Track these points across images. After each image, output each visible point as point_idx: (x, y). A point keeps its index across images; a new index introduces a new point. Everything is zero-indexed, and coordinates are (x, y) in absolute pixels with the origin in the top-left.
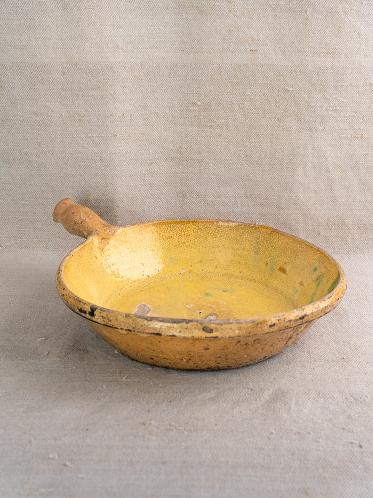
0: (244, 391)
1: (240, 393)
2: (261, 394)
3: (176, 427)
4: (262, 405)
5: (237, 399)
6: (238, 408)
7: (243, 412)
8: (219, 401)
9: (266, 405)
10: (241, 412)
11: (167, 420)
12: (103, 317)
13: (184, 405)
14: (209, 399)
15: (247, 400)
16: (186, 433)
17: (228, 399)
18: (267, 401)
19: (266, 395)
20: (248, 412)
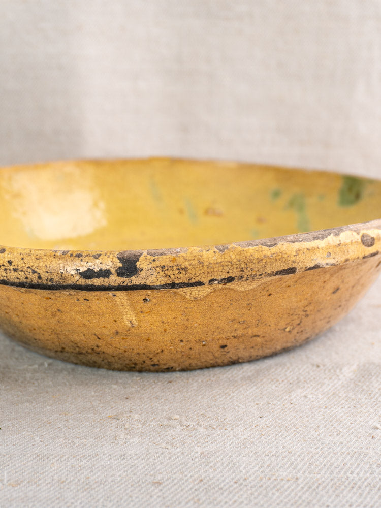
0: (305, 367)
1: (299, 369)
2: (338, 371)
3: (181, 422)
4: (343, 386)
5: (295, 378)
6: (299, 390)
7: (310, 396)
8: (262, 380)
9: (352, 385)
10: (306, 397)
11: (163, 411)
12: (163, 267)
13: (195, 388)
14: (242, 379)
15: (314, 379)
16: (202, 430)
17: (279, 378)
18: (351, 380)
19: (348, 373)
20: (320, 396)
